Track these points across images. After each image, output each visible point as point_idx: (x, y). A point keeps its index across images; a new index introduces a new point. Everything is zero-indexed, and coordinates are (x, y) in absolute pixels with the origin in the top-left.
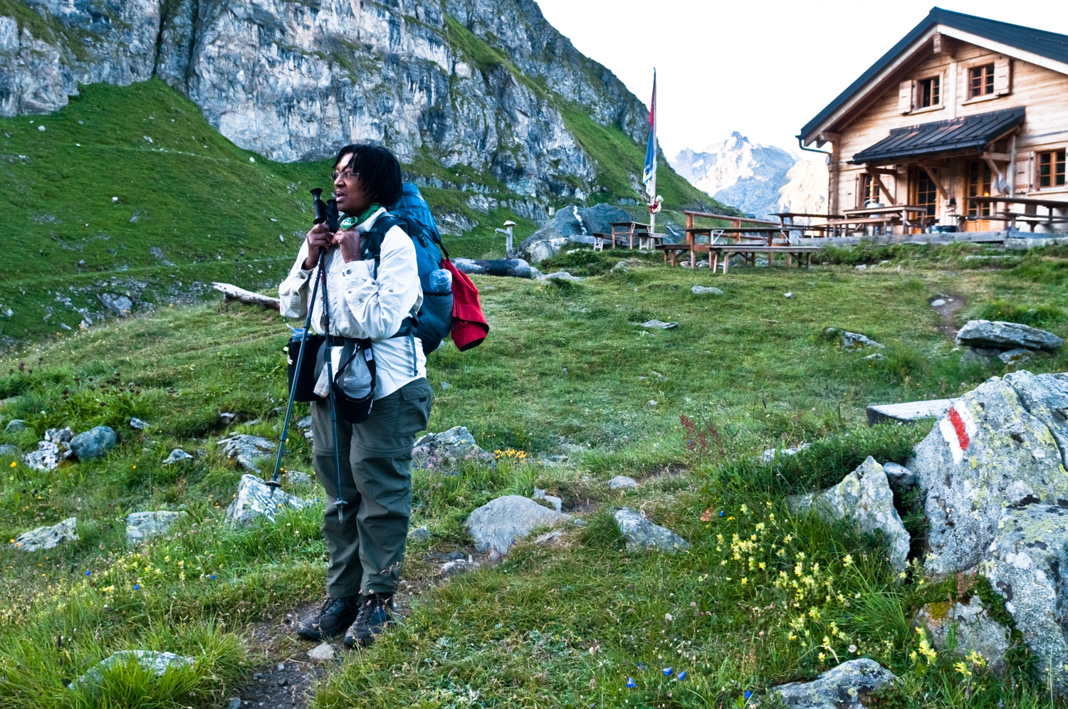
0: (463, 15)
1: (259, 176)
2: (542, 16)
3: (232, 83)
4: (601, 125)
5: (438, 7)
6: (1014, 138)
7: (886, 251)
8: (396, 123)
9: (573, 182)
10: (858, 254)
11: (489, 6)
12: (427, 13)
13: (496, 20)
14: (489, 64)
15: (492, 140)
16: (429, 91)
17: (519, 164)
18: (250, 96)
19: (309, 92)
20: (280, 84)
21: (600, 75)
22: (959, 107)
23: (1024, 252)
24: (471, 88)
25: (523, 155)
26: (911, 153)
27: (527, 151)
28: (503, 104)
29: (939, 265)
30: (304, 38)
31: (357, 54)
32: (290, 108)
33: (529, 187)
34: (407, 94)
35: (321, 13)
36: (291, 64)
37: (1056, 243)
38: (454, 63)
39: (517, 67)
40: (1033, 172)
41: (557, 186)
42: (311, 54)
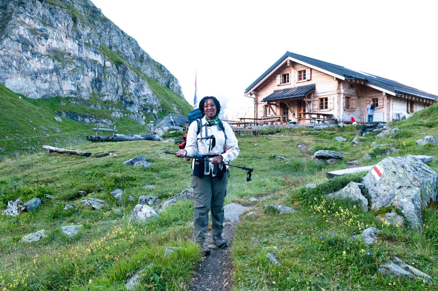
0: (107, 43)
1: (24, 104)
2: (138, 45)
3: (10, 66)
4: (161, 86)
5: (97, 40)
6: (312, 94)
7: (278, 130)
8: (82, 84)
9: (152, 107)
10: (269, 131)
11: (118, 40)
12: (93, 42)
13: (121, 46)
14: (118, 62)
15: (121, 91)
16: (95, 72)
17: (131, 100)
18: (19, 72)
19: (45, 71)
20: (32, 67)
21: (160, 68)
22: (295, 84)
23: (320, 130)
24: (112, 71)
25: (133, 97)
26: (281, 98)
27: (134, 95)
28: (124, 77)
29: (295, 134)
30: (42, 49)
31: (65, 56)
32: (36, 77)
33: (135, 109)
34: (86, 73)
35: (49, 40)
36: (37, 59)
37: (329, 127)
38: (105, 61)
39: (129, 64)
40: (318, 105)
41: (146, 108)
42: (45, 56)
